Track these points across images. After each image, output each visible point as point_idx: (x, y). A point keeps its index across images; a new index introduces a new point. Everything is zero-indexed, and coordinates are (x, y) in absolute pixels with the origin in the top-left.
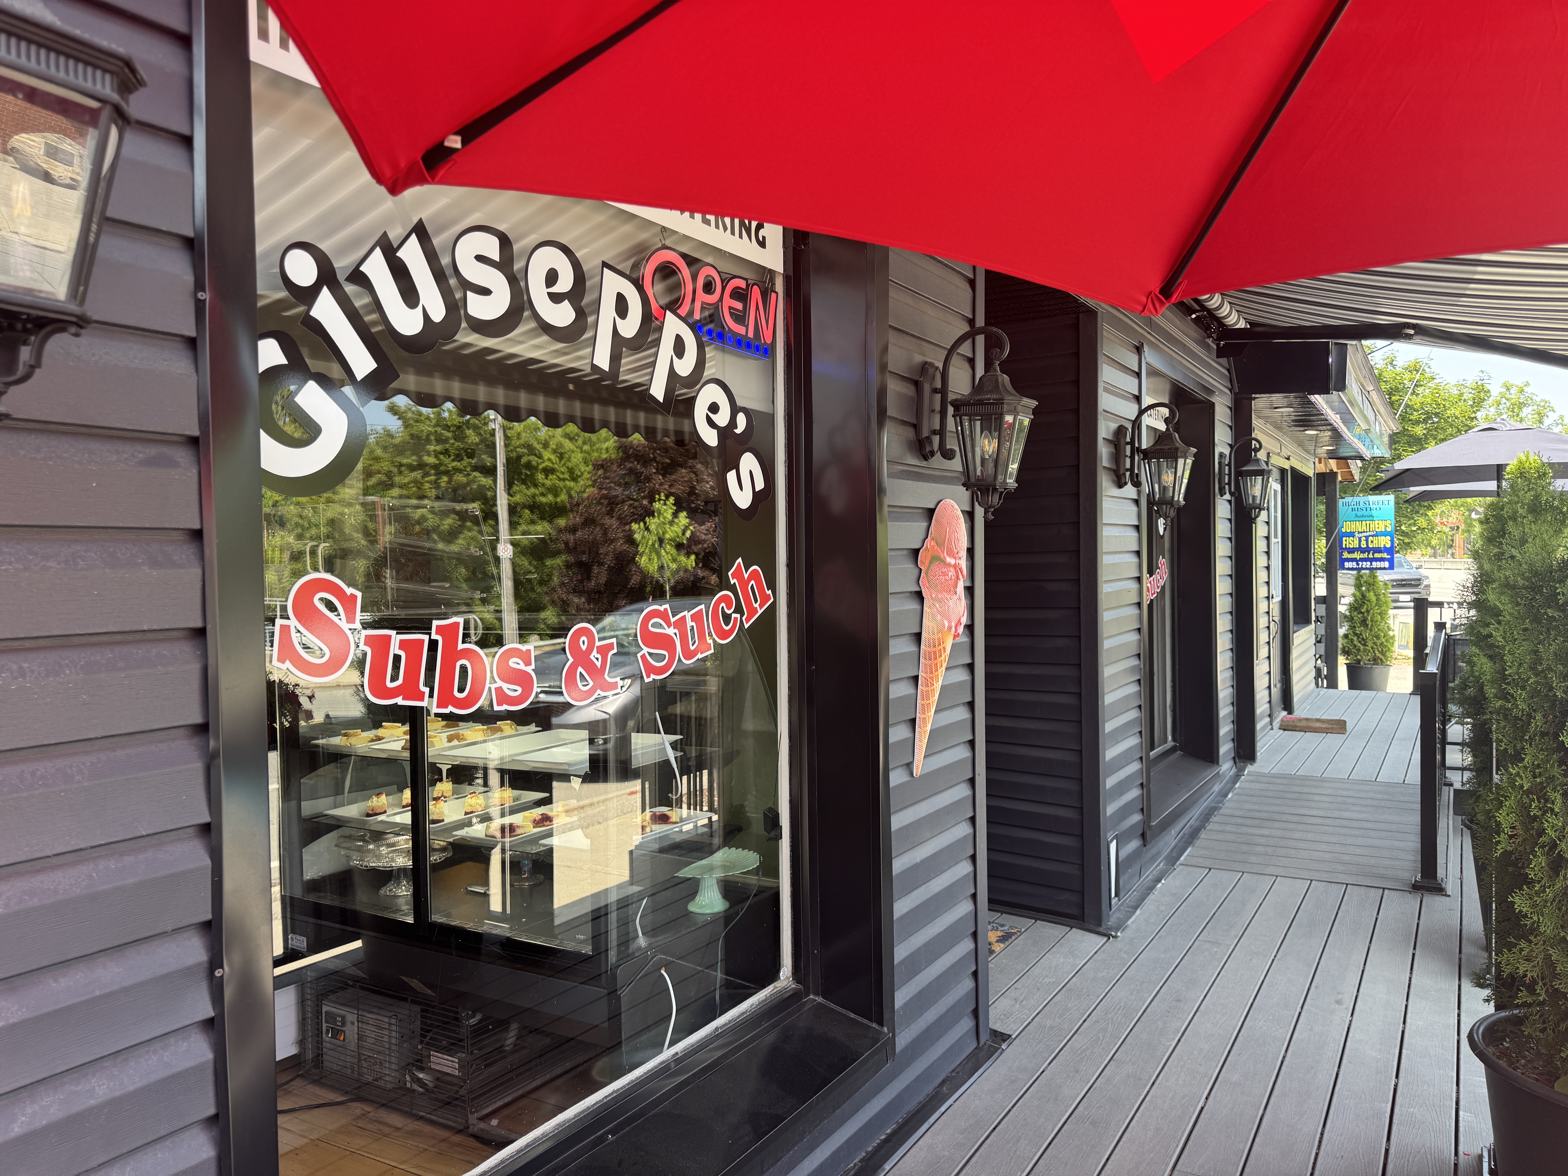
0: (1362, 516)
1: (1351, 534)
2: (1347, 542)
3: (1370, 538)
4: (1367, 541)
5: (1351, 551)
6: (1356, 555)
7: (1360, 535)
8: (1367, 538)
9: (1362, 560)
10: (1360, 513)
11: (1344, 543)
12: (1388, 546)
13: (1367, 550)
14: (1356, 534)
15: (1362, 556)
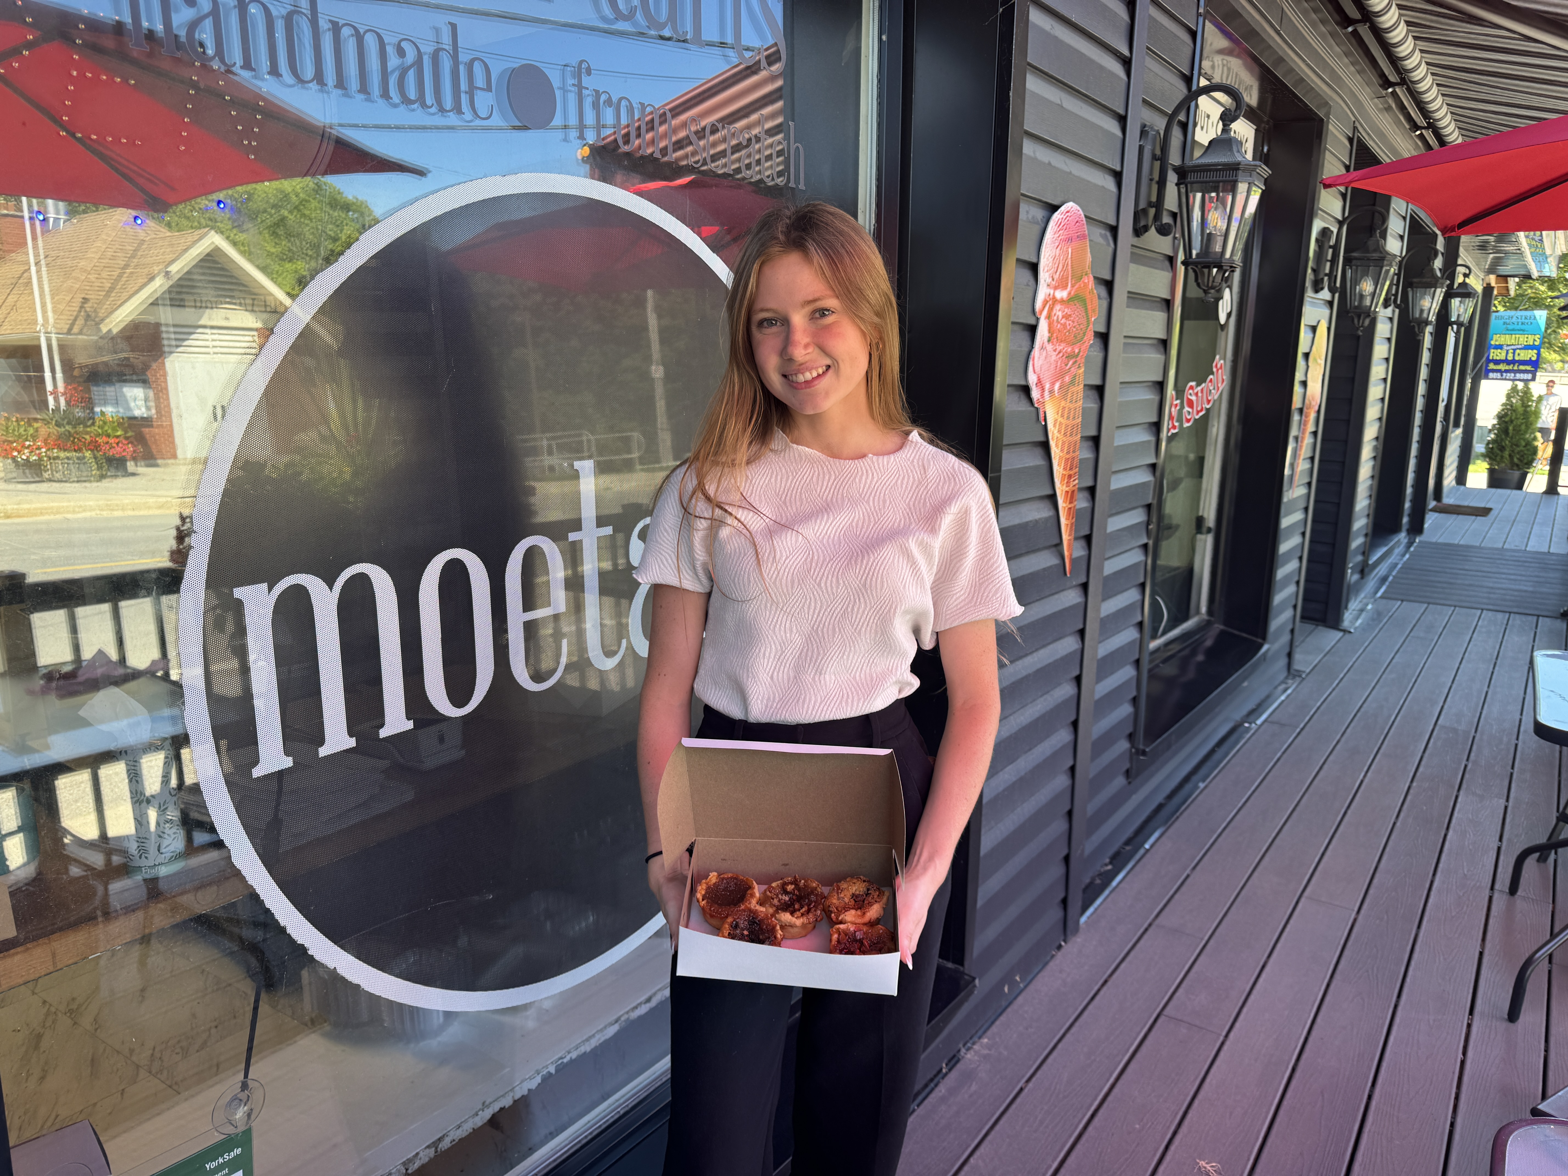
0: (1513, 330)
1: (1500, 347)
2: (1495, 354)
3: (1518, 351)
4: (1514, 353)
5: (1497, 362)
6: (1502, 367)
7: (1509, 348)
8: (1514, 350)
9: (1507, 371)
10: (1510, 327)
11: (1492, 354)
12: (1534, 359)
13: (1513, 362)
14: (1505, 348)
15: (1507, 368)
